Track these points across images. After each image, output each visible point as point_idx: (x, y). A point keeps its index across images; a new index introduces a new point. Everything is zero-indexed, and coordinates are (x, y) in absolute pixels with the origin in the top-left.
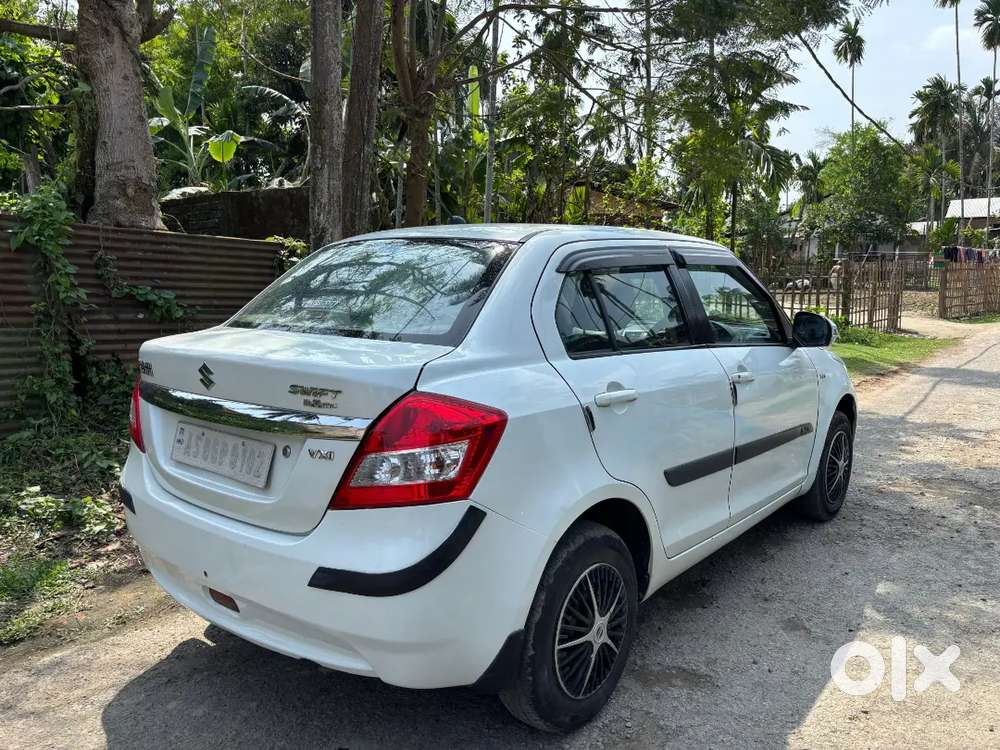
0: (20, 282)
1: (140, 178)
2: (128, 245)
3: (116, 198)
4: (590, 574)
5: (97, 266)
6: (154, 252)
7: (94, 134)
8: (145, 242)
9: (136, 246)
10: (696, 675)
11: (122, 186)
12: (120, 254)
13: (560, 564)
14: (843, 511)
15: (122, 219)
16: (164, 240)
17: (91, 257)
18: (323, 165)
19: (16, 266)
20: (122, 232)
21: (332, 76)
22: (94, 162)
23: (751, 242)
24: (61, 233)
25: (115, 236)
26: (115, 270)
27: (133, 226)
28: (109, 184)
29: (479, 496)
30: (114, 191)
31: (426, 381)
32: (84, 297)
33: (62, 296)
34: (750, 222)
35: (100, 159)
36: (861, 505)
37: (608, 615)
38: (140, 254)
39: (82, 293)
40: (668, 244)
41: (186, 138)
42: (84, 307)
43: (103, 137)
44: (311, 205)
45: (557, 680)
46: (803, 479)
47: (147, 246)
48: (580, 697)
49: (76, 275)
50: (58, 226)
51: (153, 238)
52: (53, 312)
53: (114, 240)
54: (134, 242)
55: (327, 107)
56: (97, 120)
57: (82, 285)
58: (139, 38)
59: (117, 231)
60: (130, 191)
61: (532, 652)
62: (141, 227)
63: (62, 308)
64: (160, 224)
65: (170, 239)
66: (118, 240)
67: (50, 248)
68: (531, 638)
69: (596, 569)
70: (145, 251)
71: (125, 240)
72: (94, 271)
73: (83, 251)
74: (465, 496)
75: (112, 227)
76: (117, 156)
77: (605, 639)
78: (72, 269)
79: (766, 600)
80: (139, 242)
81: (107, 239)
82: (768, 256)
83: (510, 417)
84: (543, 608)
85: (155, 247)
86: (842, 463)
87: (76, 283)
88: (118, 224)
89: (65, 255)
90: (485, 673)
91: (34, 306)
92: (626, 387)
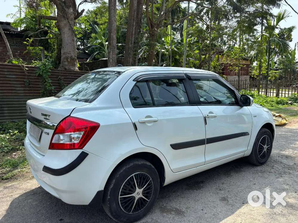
0: (38, 85)
1: (72, 56)
2: (67, 74)
3: (65, 62)
4: (135, 175)
5: (58, 80)
6: (74, 76)
7: (61, 45)
8: (72, 74)
9: (70, 75)
10: (180, 211)
11: (67, 58)
12: (65, 77)
13: (122, 171)
14: (268, 163)
15: (67, 68)
16: (78, 73)
17: (57, 78)
18: (111, 51)
19: (38, 80)
20: (66, 71)
21: (113, 25)
22: (61, 52)
23: (284, 72)
24: (48, 72)
25: (64, 72)
26: (63, 81)
27: (69, 69)
28: (64, 58)
29: (86, 149)
30: (65, 60)
31: (74, 113)
32: (53, 89)
33: (47, 88)
34: (284, 65)
35: (62, 52)
36: (276, 162)
37: (143, 189)
39: (53, 88)
40: (185, 72)
41: (105, 45)
42: (53, 91)
43: (63, 46)
44: (108, 62)
45: (120, 208)
46: (245, 151)
48: (131, 213)
49: (52, 83)
50: (47, 70)
51: (74, 73)
52: (45, 92)
53: (63, 73)
54: (69, 73)
55: (112, 34)
56: (61, 41)
57: (53, 85)
58: (73, 18)
59: (64, 71)
60: (69, 60)
61: (109, 197)
62: (72, 70)
63: (47, 92)
64: (77, 69)
65: (79, 73)
66: (65, 73)
67: (45, 75)
68: (109, 193)
69: (138, 173)
70: (72, 76)
72: (58, 82)
73: (55, 76)
74: (82, 148)
75: (64, 70)
76: (66, 51)
77: (141, 196)
78: (50, 81)
79: (220, 190)
81: (61, 73)
82: (290, 76)
83: (101, 125)
84: (114, 184)
86: (265, 147)
87: (52, 85)
88: (66, 69)
89: (50, 77)
90: (91, 202)
91: (41, 91)
92: (153, 117)
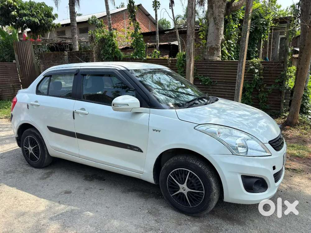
2: (203, 64)
4: (30, 137)
8: (208, 63)
12: (200, 67)
20: (206, 61)
37: (33, 148)
38: (206, 67)
47: (207, 65)
53: (199, 63)
59: (201, 61)
62: (209, 59)
71: (202, 63)
80: (206, 64)
85: (210, 65)
88: (205, 59)
